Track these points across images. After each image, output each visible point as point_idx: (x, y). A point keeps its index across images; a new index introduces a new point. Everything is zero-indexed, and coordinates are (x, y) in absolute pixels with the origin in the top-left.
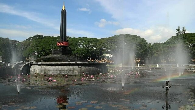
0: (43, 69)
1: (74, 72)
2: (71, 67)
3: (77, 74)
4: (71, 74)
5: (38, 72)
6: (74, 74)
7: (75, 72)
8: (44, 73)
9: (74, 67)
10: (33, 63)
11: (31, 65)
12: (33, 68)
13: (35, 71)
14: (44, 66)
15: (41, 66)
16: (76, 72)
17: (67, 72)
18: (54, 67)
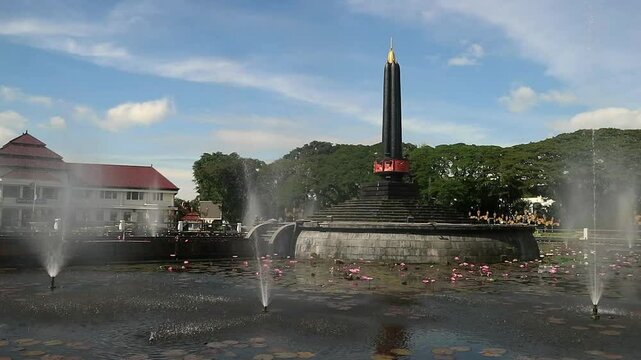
0: (334, 242)
1: (425, 252)
2: (418, 237)
3: (438, 259)
4: (418, 260)
5: (317, 251)
6: (428, 259)
7: (429, 253)
8: (337, 255)
9: (428, 238)
10: (305, 225)
11: (300, 229)
12: (303, 238)
13: (309, 246)
14: (337, 234)
15: (327, 234)
16: (434, 252)
17: (405, 254)
18: (364, 236)
